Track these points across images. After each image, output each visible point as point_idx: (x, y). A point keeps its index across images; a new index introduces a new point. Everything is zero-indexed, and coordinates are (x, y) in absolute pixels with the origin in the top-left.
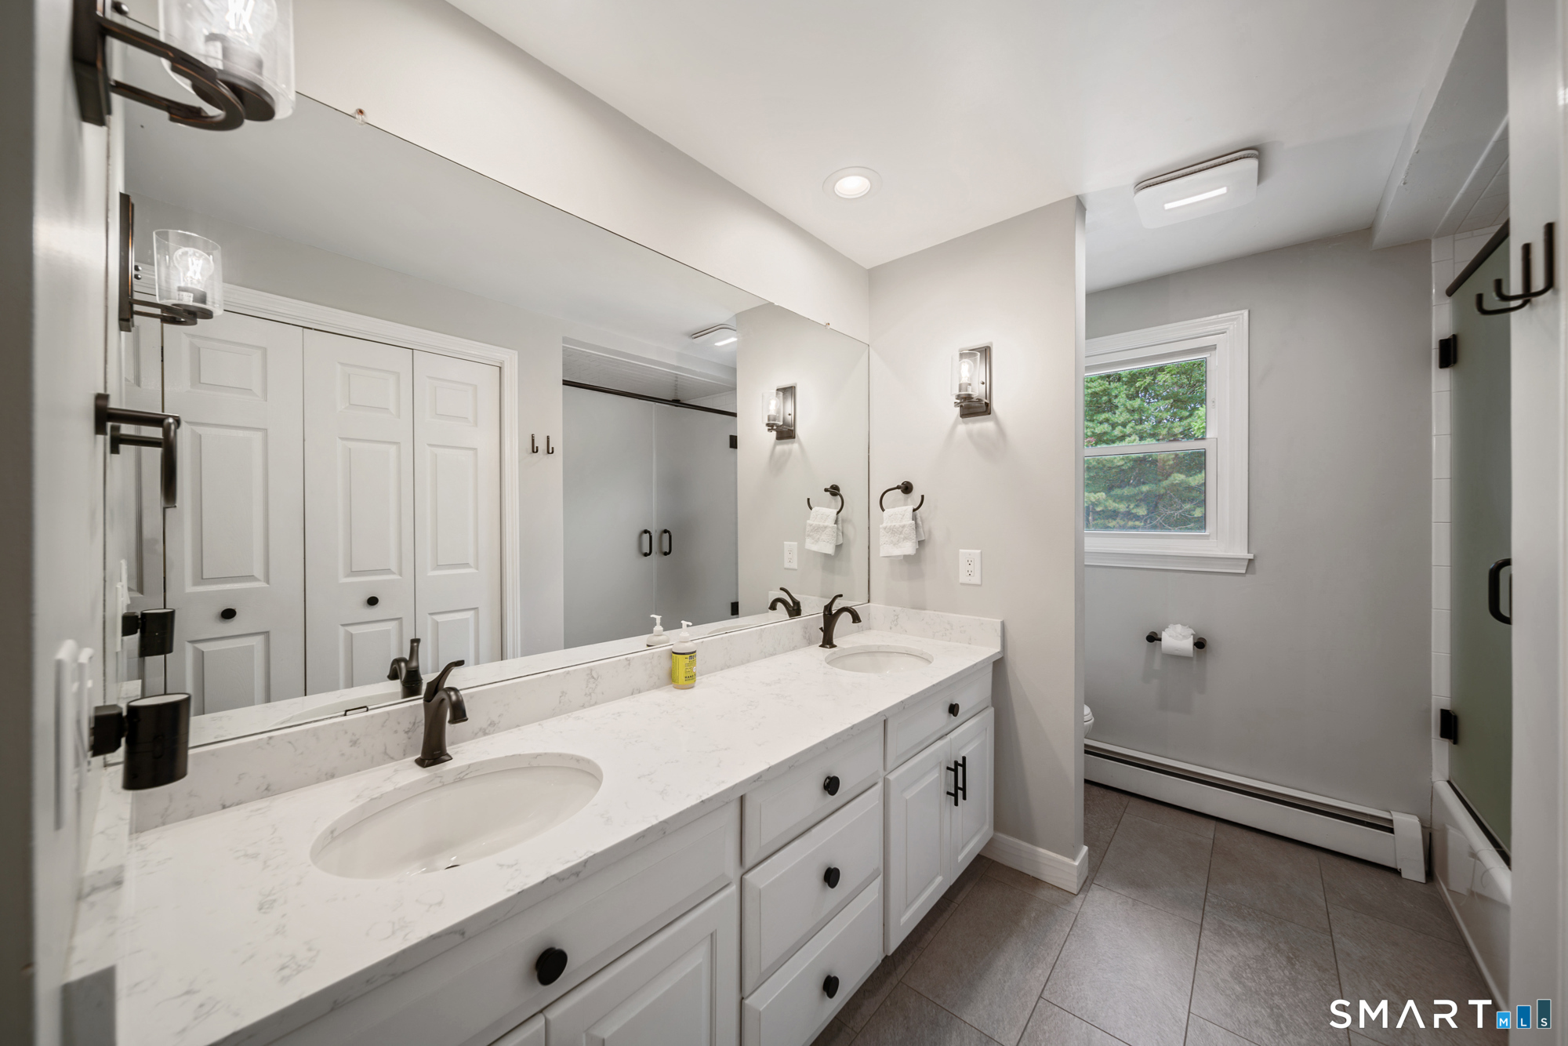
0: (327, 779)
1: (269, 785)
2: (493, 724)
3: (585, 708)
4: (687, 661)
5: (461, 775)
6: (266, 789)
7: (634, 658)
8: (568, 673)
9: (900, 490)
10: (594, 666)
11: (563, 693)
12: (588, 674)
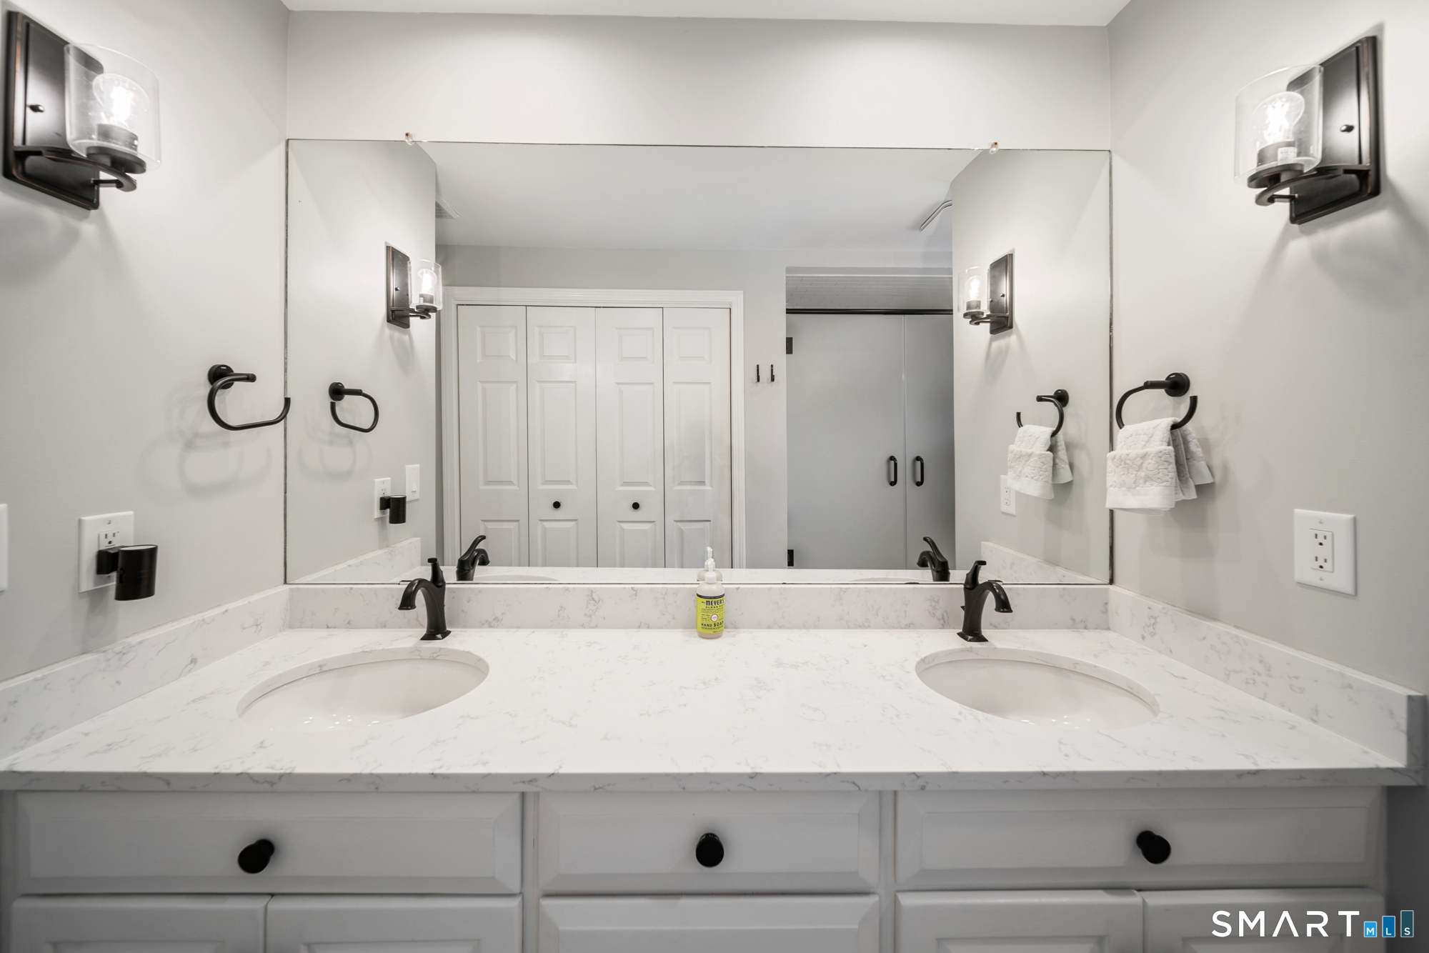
0: (381, 628)
1: (350, 621)
2: (496, 619)
3: (584, 628)
4: (704, 606)
5: (435, 655)
6: (349, 623)
7: (642, 589)
8: (567, 589)
9: (1163, 391)
10: (594, 588)
11: (562, 608)
12: (588, 595)
